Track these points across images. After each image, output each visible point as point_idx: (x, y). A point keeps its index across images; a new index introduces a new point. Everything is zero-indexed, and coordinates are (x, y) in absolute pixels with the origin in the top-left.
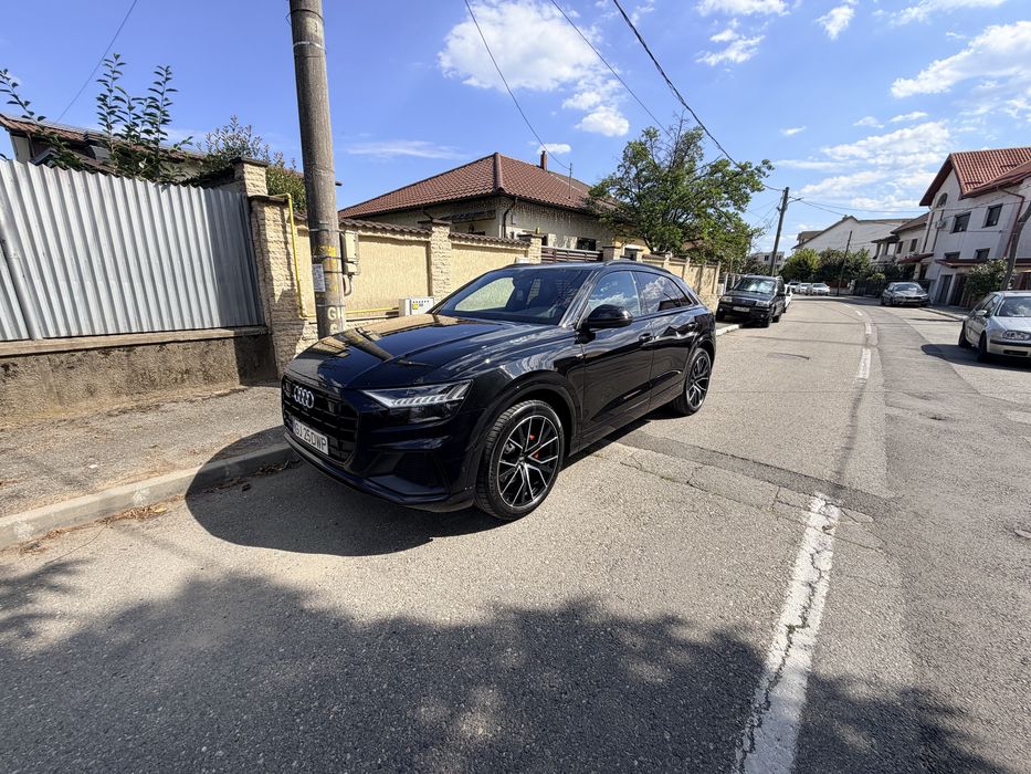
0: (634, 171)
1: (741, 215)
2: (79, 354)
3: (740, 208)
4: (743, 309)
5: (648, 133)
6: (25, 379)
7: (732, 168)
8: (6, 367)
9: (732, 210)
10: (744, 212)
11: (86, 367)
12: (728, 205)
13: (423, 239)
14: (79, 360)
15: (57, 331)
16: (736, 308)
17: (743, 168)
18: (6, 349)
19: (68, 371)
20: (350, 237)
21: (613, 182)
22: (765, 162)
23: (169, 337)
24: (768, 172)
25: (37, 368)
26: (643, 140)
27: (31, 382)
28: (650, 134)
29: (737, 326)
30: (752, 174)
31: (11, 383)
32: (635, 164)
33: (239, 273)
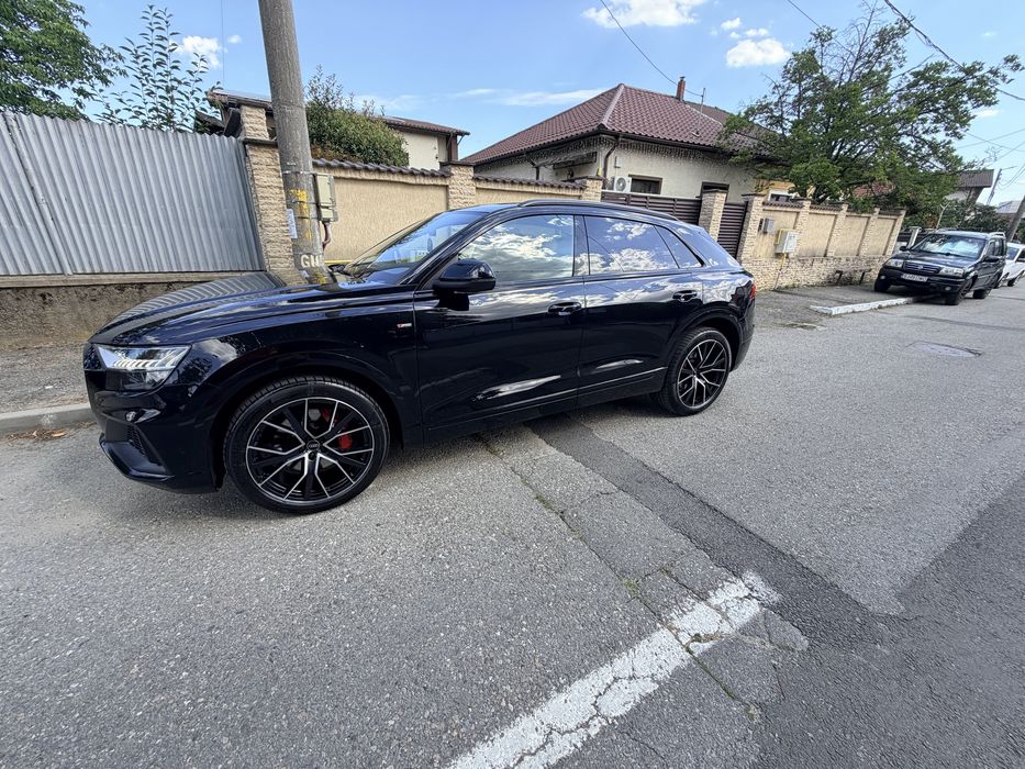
0: (795, 91)
1: (955, 143)
2: (99, 289)
3: (956, 134)
4: (917, 278)
5: (818, 36)
6: (59, 307)
7: (951, 74)
8: (43, 296)
9: (941, 137)
10: (960, 138)
11: (105, 300)
12: (936, 131)
13: (439, 182)
14: (100, 294)
15: (83, 269)
16: (907, 277)
17: (969, 71)
18: (41, 282)
19: (93, 303)
20: (324, 179)
21: (763, 108)
22: (1009, 60)
23: (174, 278)
24: (1010, 74)
25: (66, 299)
26: (812, 44)
27: (63, 310)
28: (823, 37)
29: (902, 300)
30: (982, 81)
31: (49, 310)
32: (799, 81)
33: (239, 217)
